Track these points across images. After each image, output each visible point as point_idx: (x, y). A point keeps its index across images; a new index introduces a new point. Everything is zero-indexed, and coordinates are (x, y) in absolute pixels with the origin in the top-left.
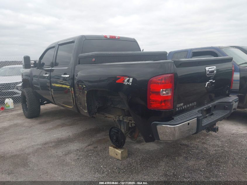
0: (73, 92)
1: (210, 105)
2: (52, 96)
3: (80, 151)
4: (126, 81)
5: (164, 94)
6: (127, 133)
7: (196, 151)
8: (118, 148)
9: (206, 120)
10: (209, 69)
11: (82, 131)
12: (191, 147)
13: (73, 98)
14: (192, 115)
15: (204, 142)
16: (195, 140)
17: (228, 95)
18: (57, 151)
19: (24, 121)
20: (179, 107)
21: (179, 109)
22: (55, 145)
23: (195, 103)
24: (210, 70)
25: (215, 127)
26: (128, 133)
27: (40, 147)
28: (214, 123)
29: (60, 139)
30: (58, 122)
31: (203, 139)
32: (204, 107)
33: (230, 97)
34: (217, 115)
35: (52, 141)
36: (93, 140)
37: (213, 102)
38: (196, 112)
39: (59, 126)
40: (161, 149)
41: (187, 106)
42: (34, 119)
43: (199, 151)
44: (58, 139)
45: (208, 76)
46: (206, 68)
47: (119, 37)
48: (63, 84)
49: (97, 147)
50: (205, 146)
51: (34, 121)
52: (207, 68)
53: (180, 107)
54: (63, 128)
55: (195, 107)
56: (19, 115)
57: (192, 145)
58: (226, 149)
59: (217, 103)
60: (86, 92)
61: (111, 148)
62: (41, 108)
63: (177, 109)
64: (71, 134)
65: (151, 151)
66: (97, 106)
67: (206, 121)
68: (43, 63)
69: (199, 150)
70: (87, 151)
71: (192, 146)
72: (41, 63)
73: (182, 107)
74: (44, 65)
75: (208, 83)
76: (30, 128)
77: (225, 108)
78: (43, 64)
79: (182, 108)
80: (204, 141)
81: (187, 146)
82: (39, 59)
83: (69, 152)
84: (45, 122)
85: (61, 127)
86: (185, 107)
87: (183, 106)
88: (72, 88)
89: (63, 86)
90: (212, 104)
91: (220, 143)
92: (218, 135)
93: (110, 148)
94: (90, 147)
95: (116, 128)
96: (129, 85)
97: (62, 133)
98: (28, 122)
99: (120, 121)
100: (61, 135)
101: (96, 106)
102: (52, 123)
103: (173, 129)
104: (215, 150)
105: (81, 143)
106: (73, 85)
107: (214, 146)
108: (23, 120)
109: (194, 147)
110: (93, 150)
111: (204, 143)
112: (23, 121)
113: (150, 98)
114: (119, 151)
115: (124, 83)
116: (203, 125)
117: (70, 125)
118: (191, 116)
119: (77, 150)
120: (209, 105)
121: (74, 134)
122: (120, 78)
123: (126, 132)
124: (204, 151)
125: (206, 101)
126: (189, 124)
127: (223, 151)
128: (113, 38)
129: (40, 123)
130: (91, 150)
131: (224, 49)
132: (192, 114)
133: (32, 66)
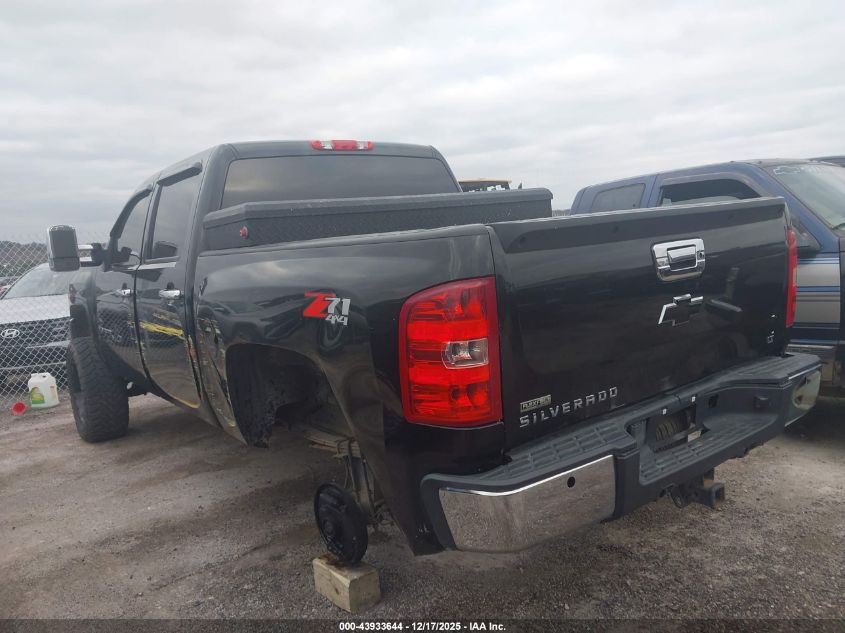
0: (193, 353)
1: (691, 395)
2: (144, 365)
3: (215, 572)
4: (331, 309)
5: (464, 361)
6: (380, 506)
7: (653, 576)
8: (343, 566)
9: (667, 458)
10: (668, 249)
11: (253, 490)
12: (639, 560)
13: (194, 371)
14: (592, 445)
15: (694, 538)
16: (660, 528)
17: (778, 350)
18: (136, 570)
19: (71, 453)
20: (530, 413)
21: (531, 418)
22: (137, 545)
23: (613, 392)
24: (674, 254)
25: (707, 484)
26: (383, 507)
27: (82, 553)
28: (706, 470)
29: (163, 524)
30: (186, 454)
31: (693, 523)
32: (661, 407)
33: (788, 356)
34: (719, 438)
35: (135, 529)
36: (279, 526)
37: (706, 381)
38: (616, 429)
39: (180, 469)
40: (518, 568)
41: (572, 405)
42: (108, 444)
43: (667, 578)
44: (158, 521)
45: (665, 279)
46: (656, 247)
47: (369, 143)
48: (165, 323)
49: (280, 557)
50: (696, 554)
51: (107, 451)
52: (660, 249)
53: (537, 411)
54: (189, 480)
55: (613, 407)
56: (62, 431)
57: (644, 550)
58: (778, 569)
59: (721, 384)
60: (224, 352)
61: (319, 564)
62: (130, 407)
63: (524, 421)
64: (207, 503)
65: (479, 573)
66: (274, 402)
67: (667, 461)
68: (124, 249)
69: (667, 574)
70: (241, 573)
71: (645, 555)
72: (119, 250)
73: (546, 408)
74: (131, 257)
75: (667, 309)
76: (79, 478)
77: (758, 406)
78: (127, 252)
79: (548, 413)
80: (695, 532)
81: (623, 552)
82: (111, 235)
83: (174, 576)
84: (140, 456)
85: (187, 476)
86: (561, 408)
87: (553, 404)
88: (190, 339)
89: (168, 329)
90: (698, 389)
91: (759, 540)
92: (758, 507)
93: (318, 566)
94: (257, 555)
95: (336, 488)
96: (341, 324)
97: (180, 497)
98: (83, 457)
99: (355, 460)
100: (175, 507)
101: (270, 403)
102: (161, 458)
103: (502, 505)
104: (732, 573)
105: (233, 539)
106: (190, 328)
107: (732, 553)
108: (70, 449)
109: (648, 558)
110: (264, 568)
111: (694, 542)
112: (69, 451)
113: (411, 378)
114: (343, 579)
115: (327, 319)
116: (644, 481)
117: (219, 468)
118: (584, 448)
119: (208, 566)
120: (684, 395)
121: (221, 502)
122: (315, 298)
123: (376, 504)
124: (686, 575)
125: (666, 379)
126: (571, 481)
127: (762, 577)
128: (345, 149)
129: (120, 461)
130: (256, 569)
131: (779, 168)
132: (595, 436)
133: (82, 260)
